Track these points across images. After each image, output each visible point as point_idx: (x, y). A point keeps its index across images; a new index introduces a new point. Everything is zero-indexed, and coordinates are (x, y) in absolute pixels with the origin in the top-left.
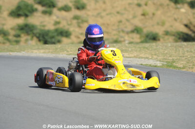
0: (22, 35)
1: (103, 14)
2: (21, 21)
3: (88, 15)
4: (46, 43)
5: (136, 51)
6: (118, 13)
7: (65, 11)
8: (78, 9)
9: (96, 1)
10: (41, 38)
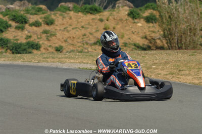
1: (69, 28)
3: (56, 30)
5: (81, 58)
6: (83, 27)
7: (36, 26)
8: (47, 24)
9: (64, 17)
10: (13, 51)
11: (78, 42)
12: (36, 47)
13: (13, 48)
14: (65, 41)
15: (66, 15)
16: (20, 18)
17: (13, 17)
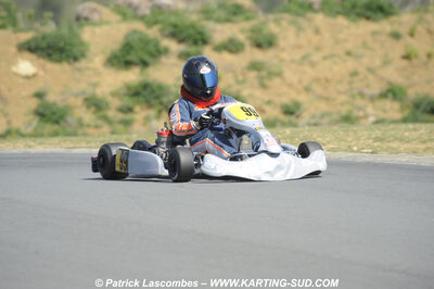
0: (137, 109)
1: (316, 57)
2: (132, 76)
3: (282, 60)
6: (349, 53)
7: (231, 51)
8: (259, 46)
9: (300, 29)
11: (339, 93)
14: (307, 89)
15: (305, 24)
16: (191, 31)
17: (170, 29)
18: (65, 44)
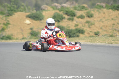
1: (104, 20)
3: (95, 21)
4: (70, 37)
6: (112, 19)
7: (81, 18)
8: (89, 17)
9: (100, 13)
10: (67, 34)
11: (109, 29)
12: (82, 32)
13: (67, 32)
14: (101, 28)
15: (101, 11)
16: (71, 13)
17: (66, 12)
18: (38, 16)
